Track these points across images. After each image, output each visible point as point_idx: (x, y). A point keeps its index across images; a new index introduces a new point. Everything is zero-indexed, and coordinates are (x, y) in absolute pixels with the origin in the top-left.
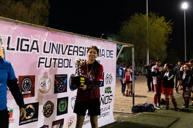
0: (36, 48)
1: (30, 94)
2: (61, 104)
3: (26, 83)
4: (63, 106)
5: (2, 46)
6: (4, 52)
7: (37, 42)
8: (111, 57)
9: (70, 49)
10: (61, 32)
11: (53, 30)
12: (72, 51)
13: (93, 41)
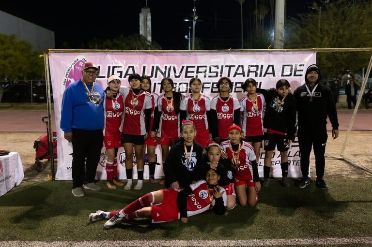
7: (133, 67)
8: (295, 75)
9: (189, 71)
10: (168, 52)
11: (156, 52)
12: (193, 72)
13: (240, 55)
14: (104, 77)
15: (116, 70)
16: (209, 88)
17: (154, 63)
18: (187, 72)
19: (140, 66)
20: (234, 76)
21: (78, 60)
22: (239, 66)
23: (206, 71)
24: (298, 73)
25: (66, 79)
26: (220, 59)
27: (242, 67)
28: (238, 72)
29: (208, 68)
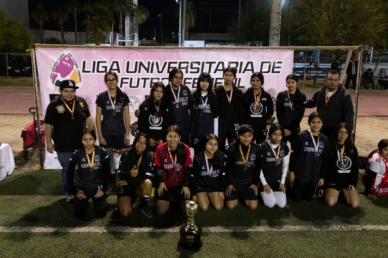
0: (116, 68)
5: (78, 69)
6: (79, 75)
7: (117, 62)
8: (273, 72)
9: (171, 66)
10: (151, 48)
11: (139, 48)
13: (220, 52)
14: (90, 72)
15: (101, 65)
16: (190, 83)
17: (137, 59)
18: (169, 67)
19: (124, 61)
20: (215, 72)
21: (64, 55)
22: (220, 63)
23: (187, 67)
24: (276, 70)
25: (53, 73)
26: (201, 55)
27: (223, 63)
28: (218, 69)
29: (190, 64)
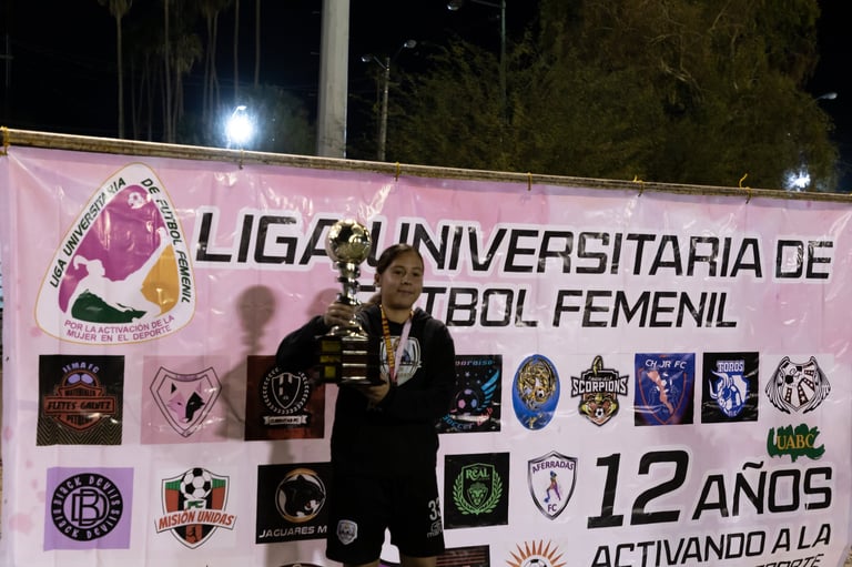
1: (302, 424)
2: (468, 483)
3: (281, 381)
4: (477, 492)
5: (180, 246)
6: (184, 269)
8: (810, 275)
9: (519, 246)
10: (461, 175)
11: (419, 173)
12: (531, 252)
13: (670, 203)
14: (226, 258)
15: (274, 231)
16: (576, 309)
17: (409, 215)
18: (513, 250)
20: (653, 272)
21: (122, 182)
22: (666, 239)
23: (568, 250)
24: (817, 268)
25: (68, 259)
26: (611, 211)
27: (674, 239)
28: (662, 259)
29: (576, 241)
